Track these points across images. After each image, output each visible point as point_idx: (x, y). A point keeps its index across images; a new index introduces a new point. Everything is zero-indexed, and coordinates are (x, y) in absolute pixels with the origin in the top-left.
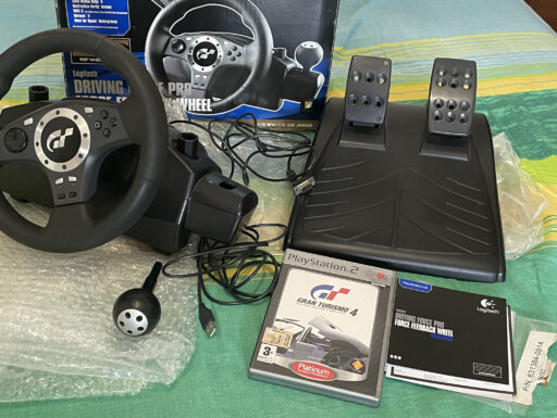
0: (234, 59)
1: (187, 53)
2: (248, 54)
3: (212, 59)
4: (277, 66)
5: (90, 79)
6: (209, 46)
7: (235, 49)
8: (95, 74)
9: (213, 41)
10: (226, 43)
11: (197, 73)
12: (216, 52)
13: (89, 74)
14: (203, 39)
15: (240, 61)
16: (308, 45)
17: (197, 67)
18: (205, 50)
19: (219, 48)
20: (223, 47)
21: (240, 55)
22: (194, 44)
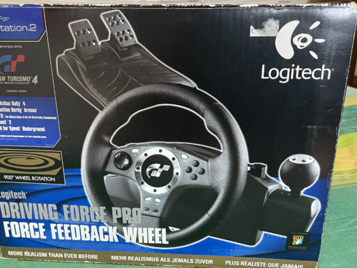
0: (196, 178)
1: (133, 170)
2: (214, 171)
3: (166, 178)
4: (255, 187)
5: (18, 201)
6: (162, 160)
7: (197, 164)
8: (23, 195)
9: (167, 153)
10: (184, 156)
11: (148, 195)
12: (172, 169)
13: (16, 195)
14: (153, 150)
15: (203, 181)
16: (297, 159)
17: (148, 188)
18: (157, 166)
19: (175, 163)
20: (181, 162)
21: (203, 172)
22: (143, 158)
